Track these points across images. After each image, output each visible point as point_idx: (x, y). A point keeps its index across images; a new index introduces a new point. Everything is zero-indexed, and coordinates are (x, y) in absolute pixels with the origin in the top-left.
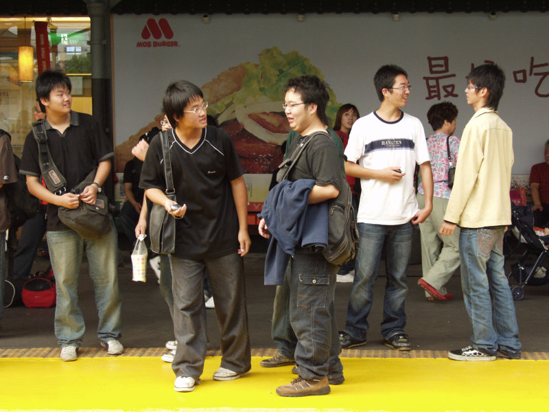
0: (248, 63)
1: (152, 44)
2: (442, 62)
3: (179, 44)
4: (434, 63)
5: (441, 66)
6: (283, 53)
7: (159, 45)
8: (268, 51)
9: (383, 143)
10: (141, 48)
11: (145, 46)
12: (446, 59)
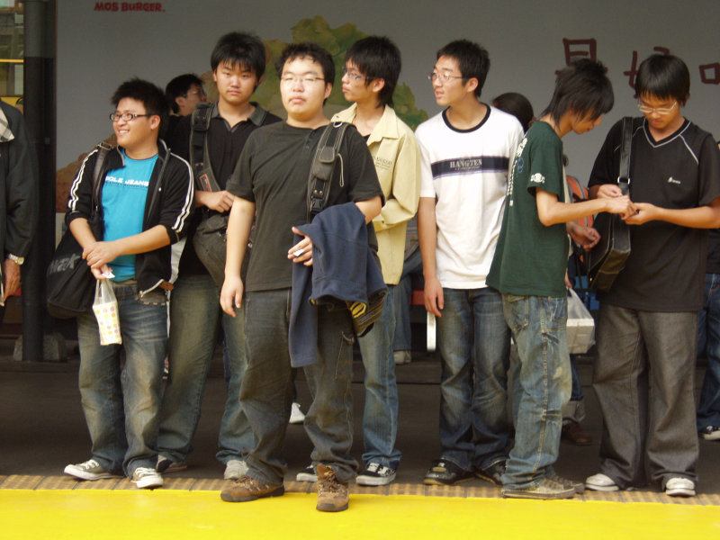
0: (274, 41)
1: (120, 6)
2: (586, 48)
3: (163, 8)
4: (573, 48)
5: (586, 54)
6: (332, 27)
7: (131, 9)
8: (307, 23)
9: (452, 165)
10: (101, 13)
11: (108, 9)
12: (592, 43)
